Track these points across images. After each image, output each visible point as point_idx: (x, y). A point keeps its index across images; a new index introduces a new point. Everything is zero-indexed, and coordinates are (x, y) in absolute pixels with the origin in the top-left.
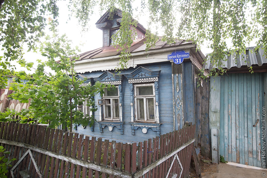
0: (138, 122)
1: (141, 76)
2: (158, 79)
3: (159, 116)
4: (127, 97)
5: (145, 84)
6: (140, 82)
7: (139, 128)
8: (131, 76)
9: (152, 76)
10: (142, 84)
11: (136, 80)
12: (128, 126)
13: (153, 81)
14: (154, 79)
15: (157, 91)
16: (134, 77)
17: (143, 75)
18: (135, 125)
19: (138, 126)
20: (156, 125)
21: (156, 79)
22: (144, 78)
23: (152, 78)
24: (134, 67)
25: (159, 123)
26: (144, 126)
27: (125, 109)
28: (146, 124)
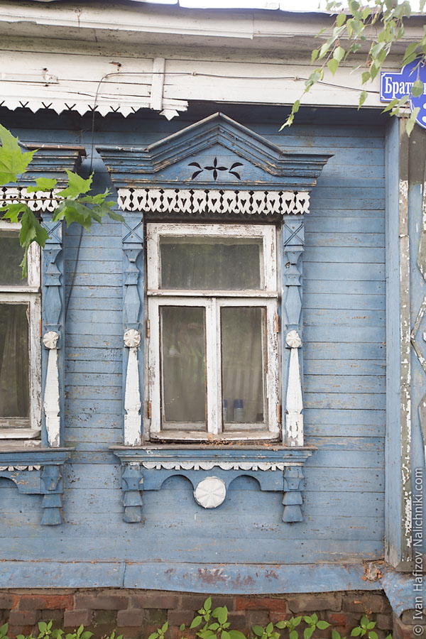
0: (169, 442)
1: (206, 176)
2: (307, 204)
3: (301, 407)
4: (90, 292)
5: (216, 226)
6: (200, 208)
7: (182, 477)
8: (141, 167)
9: (278, 180)
10: (200, 226)
11: (169, 193)
12: (94, 469)
13: (276, 208)
14: (288, 203)
15: (293, 270)
16: (162, 177)
17: (223, 169)
18: (149, 465)
19: (169, 466)
20: (291, 458)
21: (301, 201)
22: (229, 185)
23: (273, 195)
24: (170, 114)
25: (301, 442)
26: (208, 466)
27: (78, 367)
28: (227, 453)
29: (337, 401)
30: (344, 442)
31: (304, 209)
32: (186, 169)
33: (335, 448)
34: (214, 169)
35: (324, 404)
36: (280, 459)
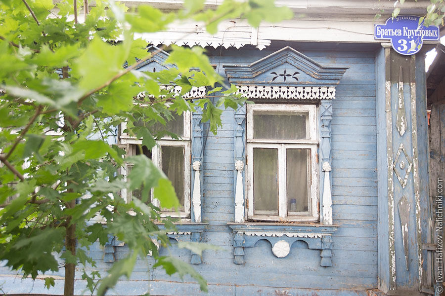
0: (258, 221)
1: (280, 79)
2: (334, 94)
3: (331, 204)
4: (216, 140)
5: (284, 105)
6: (276, 96)
7: (266, 240)
8: (246, 75)
9: (319, 81)
10: (275, 105)
11: (260, 88)
12: (219, 234)
13: (317, 96)
14: (324, 93)
15: (326, 129)
16: (257, 80)
17: (289, 75)
18: (248, 234)
19: (259, 234)
20: (326, 231)
21: (330, 92)
22: (292, 84)
23: (316, 89)
24: (261, 47)
25: (331, 223)
26: (280, 234)
27: (210, 180)
28: (291, 228)
29: (350, 200)
30: (354, 223)
31: (333, 96)
32: (269, 76)
33: (349, 226)
34: (284, 75)
35: (343, 202)
36: (320, 232)
